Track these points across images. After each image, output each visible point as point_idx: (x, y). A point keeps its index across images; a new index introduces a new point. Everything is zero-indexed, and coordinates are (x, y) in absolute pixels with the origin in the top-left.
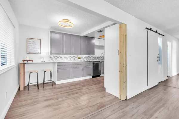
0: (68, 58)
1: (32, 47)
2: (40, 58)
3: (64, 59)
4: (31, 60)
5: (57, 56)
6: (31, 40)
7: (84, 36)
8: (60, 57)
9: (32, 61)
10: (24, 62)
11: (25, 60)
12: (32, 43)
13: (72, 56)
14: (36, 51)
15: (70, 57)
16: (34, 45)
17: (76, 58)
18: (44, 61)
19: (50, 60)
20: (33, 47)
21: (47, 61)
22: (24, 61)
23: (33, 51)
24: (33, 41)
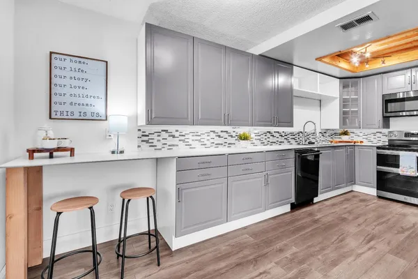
0: (205, 136)
1: (74, 91)
2: (107, 136)
3: (191, 142)
4: (64, 149)
5: (166, 131)
6: (67, 63)
7: (263, 57)
8: (177, 134)
9: (72, 150)
10: (31, 157)
11: (39, 146)
12: (73, 74)
13: (218, 129)
14: (89, 110)
15: (213, 135)
16: (81, 83)
17: (232, 136)
18: (120, 149)
19: (145, 145)
20: (77, 91)
21: (132, 149)
22: (31, 153)
23: (76, 109)
24: (78, 66)
